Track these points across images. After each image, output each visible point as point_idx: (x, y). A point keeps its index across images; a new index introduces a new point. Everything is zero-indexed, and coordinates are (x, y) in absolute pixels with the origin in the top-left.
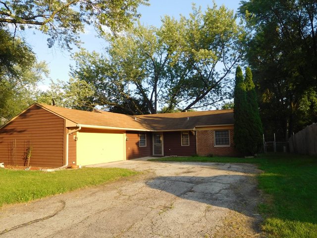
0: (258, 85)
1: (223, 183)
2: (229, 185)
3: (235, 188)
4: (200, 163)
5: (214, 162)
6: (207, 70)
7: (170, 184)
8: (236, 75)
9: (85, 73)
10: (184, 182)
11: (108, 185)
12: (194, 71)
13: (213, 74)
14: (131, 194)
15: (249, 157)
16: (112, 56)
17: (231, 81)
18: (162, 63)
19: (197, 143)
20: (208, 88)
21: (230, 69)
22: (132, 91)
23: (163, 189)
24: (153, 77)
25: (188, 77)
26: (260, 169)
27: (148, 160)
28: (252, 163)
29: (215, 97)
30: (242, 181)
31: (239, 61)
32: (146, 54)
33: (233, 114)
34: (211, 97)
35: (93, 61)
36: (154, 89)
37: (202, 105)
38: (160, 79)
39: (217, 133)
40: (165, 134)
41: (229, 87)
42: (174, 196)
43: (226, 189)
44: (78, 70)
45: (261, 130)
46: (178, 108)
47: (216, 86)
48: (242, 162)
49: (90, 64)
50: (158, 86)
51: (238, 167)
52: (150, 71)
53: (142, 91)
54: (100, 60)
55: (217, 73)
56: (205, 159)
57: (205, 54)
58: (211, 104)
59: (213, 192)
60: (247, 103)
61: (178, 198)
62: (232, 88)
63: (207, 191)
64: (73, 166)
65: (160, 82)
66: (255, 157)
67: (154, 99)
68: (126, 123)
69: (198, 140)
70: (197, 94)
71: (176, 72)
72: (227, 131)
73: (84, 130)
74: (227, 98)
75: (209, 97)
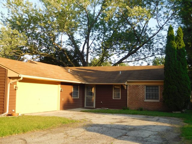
0: (189, 43)
1: (151, 131)
2: (157, 133)
3: (161, 135)
4: (131, 115)
5: (144, 115)
6: (141, 26)
7: (107, 130)
8: (168, 32)
9: (18, 22)
10: (119, 129)
11: (54, 130)
12: (127, 26)
13: (146, 30)
14: (77, 136)
15: (177, 112)
16: (46, 6)
17: (163, 38)
18: (95, 15)
19: (128, 97)
20: (140, 43)
21: (163, 26)
22: (64, 42)
23: (102, 133)
24: (85, 29)
25: (121, 31)
26: (185, 122)
27: (81, 111)
28: (179, 117)
29: (147, 52)
30: (168, 130)
31: (171, 19)
32: (81, 6)
33: (164, 70)
34: (143, 52)
35: (26, 11)
36: (86, 41)
37: (134, 59)
38: (93, 32)
39: (148, 88)
40: (97, 87)
41: (161, 43)
42: (112, 138)
43: (154, 135)
44: (10, 18)
45: (189, 87)
46: (110, 61)
47: (148, 42)
48: (170, 116)
49: (22, 13)
50: (90, 38)
51: (166, 120)
52: (83, 23)
53: (74, 42)
54: (33, 10)
55: (150, 29)
56: (135, 112)
57: (139, 11)
58: (142, 59)
59: (144, 137)
60: (177, 61)
61: (115, 139)
62: (164, 44)
63: (139, 136)
64: (14, 114)
65: (92, 34)
66: (182, 112)
68: (60, 75)
69: (130, 94)
70: (129, 48)
71: (110, 25)
72: (157, 86)
73: (25, 80)
74: (158, 54)
75: (141, 51)
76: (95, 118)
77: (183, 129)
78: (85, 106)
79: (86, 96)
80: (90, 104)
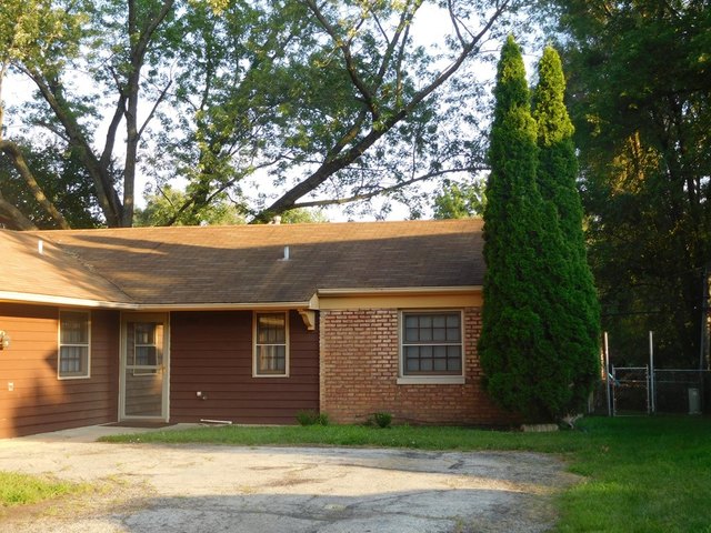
2: (450, 523)
6: (378, 37)
7: (225, 523)
8: (500, 66)
10: (281, 514)
12: (315, 36)
13: (401, 56)
15: (541, 428)
17: (479, 93)
19: (323, 367)
20: (376, 118)
21: (476, 39)
22: (13, 111)
25: (286, 61)
27: (102, 440)
28: (548, 450)
29: (409, 160)
33: (483, 242)
34: (388, 158)
36: (121, 104)
37: (348, 191)
38: (154, 61)
39: (413, 323)
41: (470, 119)
45: (590, 314)
47: (413, 112)
48: (511, 449)
50: (141, 91)
51: (491, 463)
52: (108, 19)
53: (62, 113)
55: (420, 51)
56: (357, 432)
58: (386, 191)
60: (541, 200)
62: (486, 124)
65: (153, 73)
66: (565, 428)
67: (120, 152)
69: (330, 351)
70: (327, 141)
71: (234, 30)
72: (455, 314)
74: (458, 167)
75: (380, 154)
76: (168, 471)
77: (566, 502)
78: (122, 415)
79: (124, 366)
80: (144, 402)
